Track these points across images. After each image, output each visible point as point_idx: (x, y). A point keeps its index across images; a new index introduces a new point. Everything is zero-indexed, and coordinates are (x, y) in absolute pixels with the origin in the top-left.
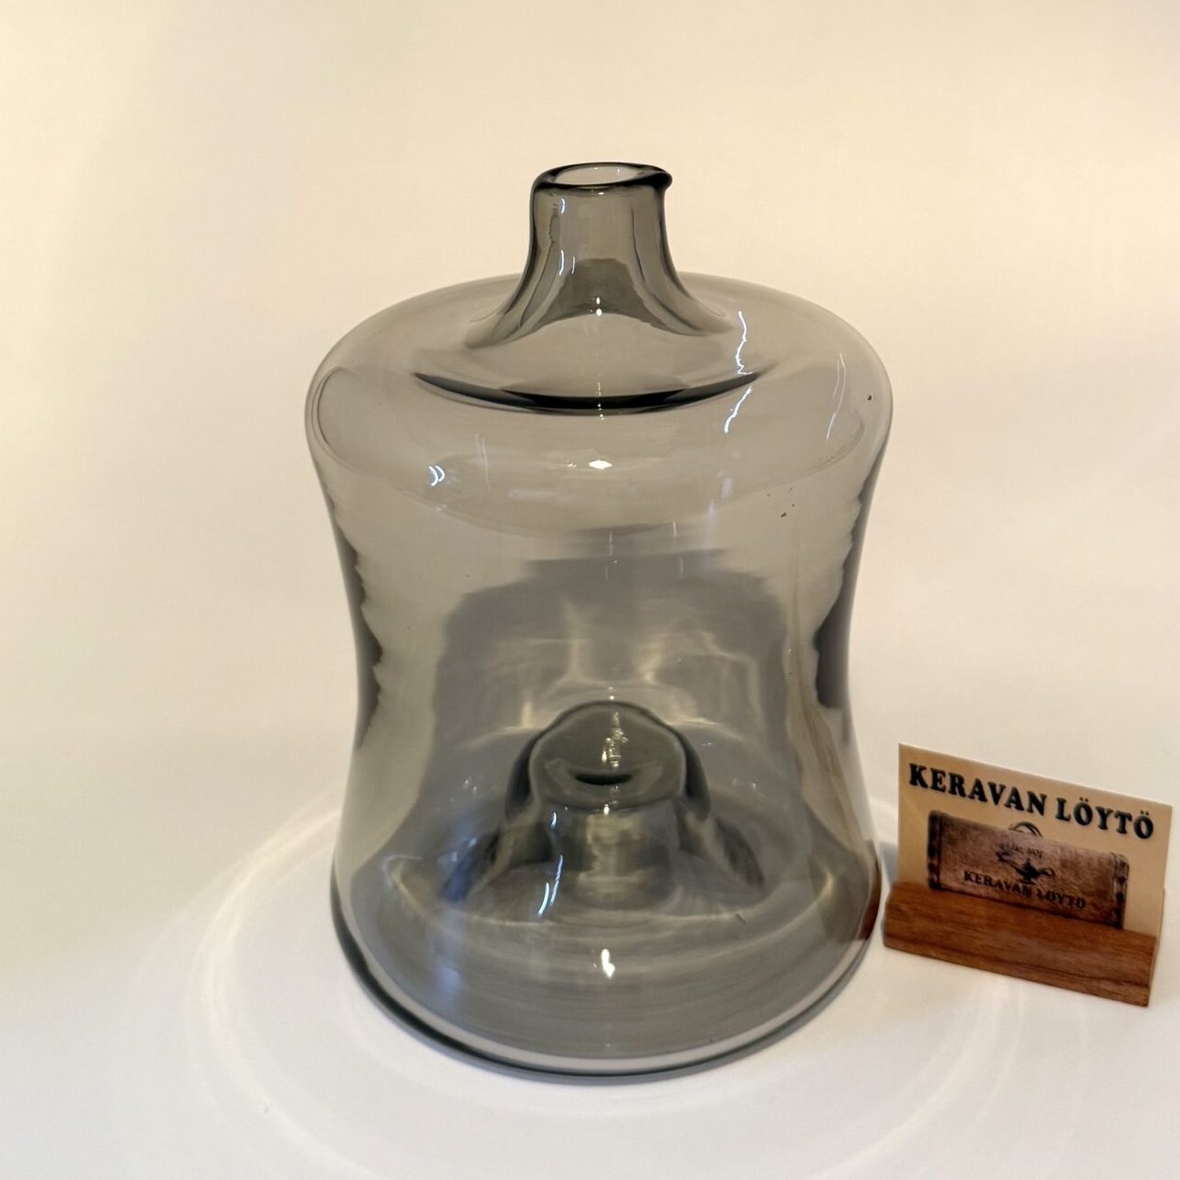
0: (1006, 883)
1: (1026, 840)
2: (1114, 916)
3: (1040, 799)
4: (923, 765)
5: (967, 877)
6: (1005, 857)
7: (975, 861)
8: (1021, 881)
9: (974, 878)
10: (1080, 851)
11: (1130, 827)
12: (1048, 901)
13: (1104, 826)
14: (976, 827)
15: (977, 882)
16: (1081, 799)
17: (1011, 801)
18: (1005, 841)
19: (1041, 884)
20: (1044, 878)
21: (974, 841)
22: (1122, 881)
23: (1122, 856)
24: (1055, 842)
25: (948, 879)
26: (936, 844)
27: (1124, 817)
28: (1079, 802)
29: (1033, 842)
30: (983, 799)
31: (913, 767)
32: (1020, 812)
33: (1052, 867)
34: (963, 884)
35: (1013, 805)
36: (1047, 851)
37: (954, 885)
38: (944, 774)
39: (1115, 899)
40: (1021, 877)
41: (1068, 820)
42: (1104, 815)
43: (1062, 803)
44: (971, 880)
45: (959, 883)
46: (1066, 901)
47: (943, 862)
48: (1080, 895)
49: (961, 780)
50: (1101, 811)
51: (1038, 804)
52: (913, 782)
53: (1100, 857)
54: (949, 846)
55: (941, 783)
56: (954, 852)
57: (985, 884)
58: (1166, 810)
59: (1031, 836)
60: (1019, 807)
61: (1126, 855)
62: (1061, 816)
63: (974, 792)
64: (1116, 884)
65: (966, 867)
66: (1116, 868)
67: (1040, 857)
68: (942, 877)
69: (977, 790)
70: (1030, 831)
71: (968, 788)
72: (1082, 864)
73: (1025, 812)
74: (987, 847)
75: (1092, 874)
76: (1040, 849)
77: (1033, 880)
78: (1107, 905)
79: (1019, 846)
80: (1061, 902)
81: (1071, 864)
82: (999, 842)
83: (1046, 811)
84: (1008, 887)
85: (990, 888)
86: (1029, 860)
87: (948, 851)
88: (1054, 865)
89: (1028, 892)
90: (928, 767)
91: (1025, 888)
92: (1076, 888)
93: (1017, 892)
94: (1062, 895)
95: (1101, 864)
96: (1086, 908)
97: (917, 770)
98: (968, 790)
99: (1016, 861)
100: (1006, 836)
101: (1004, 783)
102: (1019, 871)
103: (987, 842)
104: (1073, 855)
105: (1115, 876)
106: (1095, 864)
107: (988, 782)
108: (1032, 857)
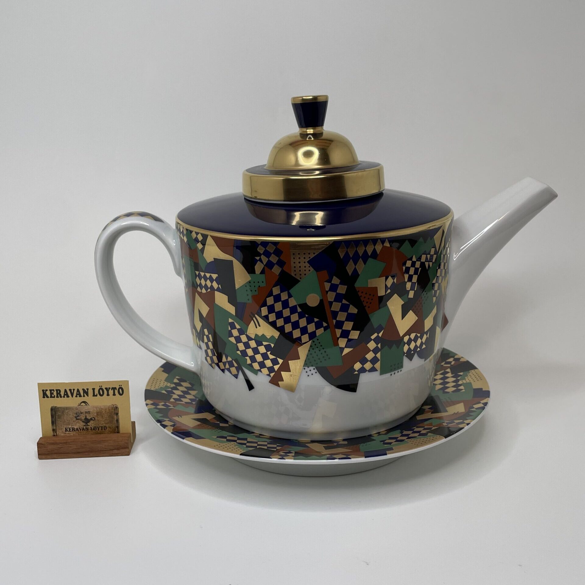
0: (79, 428)
1: (84, 408)
2: (116, 429)
3: (87, 391)
4: (47, 389)
5: (66, 430)
6: (78, 418)
7: (68, 423)
8: (84, 426)
9: (68, 430)
10: (102, 407)
11: (116, 392)
12: (94, 431)
13: (108, 395)
14: (67, 408)
15: (70, 431)
16: (100, 386)
17: (77, 394)
18: (77, 411)
19: (91, 424)
20: (92, 422)
21: (67, 415)
22: (117, 414)
23: (116, 405)
24: (94, 406)
25: (60, 433)
26: (54, 420)
27: (114, 389)
28: (99, 388)
29: (87, 409)
30: (68, 397)
31: (43, 391)
32: (80, 398)
33: (94, 417)
34: (65, 434)
35: (78, 396)
36: (91, 411)
37: (62, 435)
38: (53, 390)
39: (116, 423)
40: (84, 424)
41: (96, 396)
42: (107, 389)
43: (94, 389)
44: (68, 431)
45: (64, 434)
46: (100, 428)
47: (57, 427)
48: (104, 425)
49: (60, 391)
50: (106, 388)
51: (86, 392)
52: (44, 397)
53: (109, 407)
54: (58, 420)
55: (53, 395)
56: (60, 421)
57: (73, 431)
58: (127, 382)
59: (86, 406)
60: (80, 396)
61: (117, 404)
62: (94, 395)
63: (64, 395)
64: (115, 416)
65: (65, 426)
66: (114, 410)
67: (89, 414)
68: (58, 433)
69: (65, 393)
70: (85, 404)
71: (62, 393)
72: (104, 412)
73: (82, 396)
74: (72, 415)
75: (107, 415)
76: (89, 411)
77: (88, 424)
78: (114, 426)
79: (82, 412)
80: (98, 430)
81: (99, 413)
82: (76, 412)
83: (89, 396)
84: (80, 430)
85: (75, 432)
86: (86, 416)
87: (59, 422)
88: (95, 416)
89: (87, 429)
90: (48, 390)
91: (86, 428)
92: (103, 422)
93: (83, 431)
94: (99, 426)
95: (109, 409)
96: (107, 430)
97: (45, 391)
98: (62, 394)
99: (82, 418)
100: (77, 409)
101: (74, 388)
102: (83, 422)
103: (71, 414)
104: (100, 410)
105: (115, 413)
106: (107, 410)
107: (69, 389)
108: (87, 415)
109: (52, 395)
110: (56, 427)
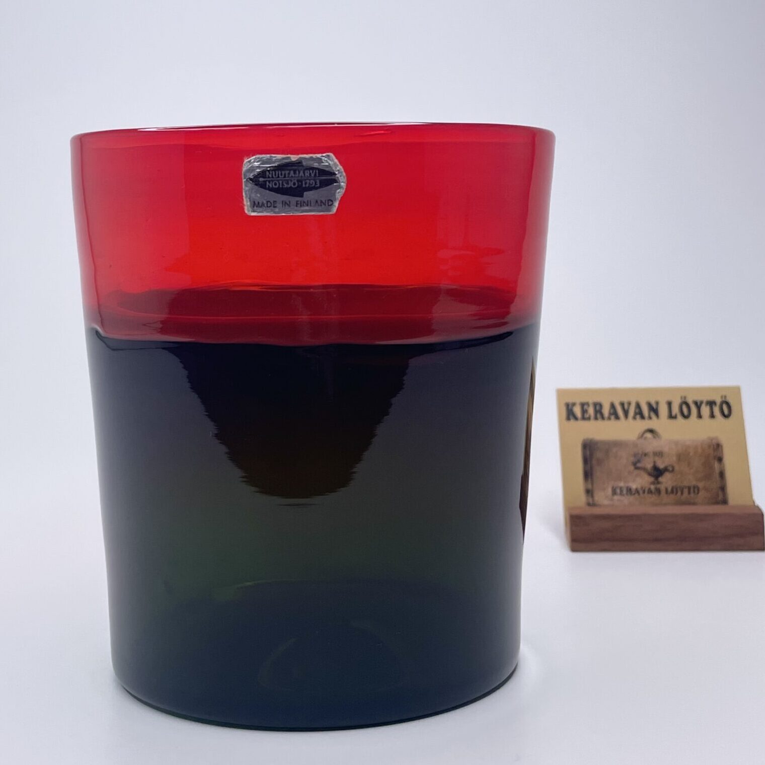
0: (642, 489)
1: (652, 445)
2: (720, 493)
3: (654, 406)
4: (574, 402)
5: (614, 492)
6: (639, 465)
7: (618, 475)
8: (653, 483)
9: (619, 492)
10: (687, 443)
11: (716, 410)
12: (673, 496)
13: (700, 416)
14: (615, 444)
15: (621, 494)
16: (682, 398)
17: (636, 414)
18: (636, 449)
20: (668, 475)
21: (616, 458)
22: (720, 460)
23: (716, 438)
24: (671, 440)
25: (601, 499)
26: (588, 468)
27: (711, 404)
28: (680, 400)
29: (655, 445)
30: (617, 418)
31: (567, 405)
32: (643, 421)
33: (671, 463)
34: (612, 500)
35: (638, 417)
36: (666, 450)
37: (606, 502)
38: (588, 404)
39: (718, 479)
40: (652, 479)
41: (675, 417)
42: (698, 405)
43: (669, 404)
44: (617, 495)
45: (609, 500)
46: (686, 491)
47: (595, 484)
48: (694, 483)
49: (601, 406)
50: (696, 403)
51: (654, 409)
52: (568, 419)
53: (702, 444)
54: (598, 468)
55: (587, 414)
56: (602, 473)
57: (627, 494)
58: (737, 391)
59: (653, 440)
60: (643, 417)
61: (719, 437)
62: (671, 417)
63: (610, 414)
64: (716, 465)
65: (612, 483)
66: (714, 450)
67: (662, 457)
68: (596, 498)
69: (612, 411)
70: (652, 436)
71: (606, 411)
72: (691, 454)
73: (647, 419)
74: (624, 459)
75: (700, 461)
76: (661, 450)
77: (660, 479)
78: (714, 486)
79: (647, 451)
80: (682, 493)
81: (683, 456)
82: (633, 453)
83: (660, 415)
84: (644, 492)
85: (631, 496)
86: (655, 462)
87: (598, 473)
88: (673, 461)
89: (658, 491)
90: (578, 403)
91: (655, 488)
92: (691, 477)
93: (650, 495)
94: (682, 486)
95: (703, 448)
96: (700, 494)
97: (570, 406)
98: (606, 413)
99: (647, 466)
100: (637, 446)
101: (629, 400)
102: (650, 474)
103: (625, 455)
104: (685, 449)
105: (715, 457)
106: (700, 450)
107: (619, 401)
108: (657, 459)
109: (585, 415)
110: (592, 484)
